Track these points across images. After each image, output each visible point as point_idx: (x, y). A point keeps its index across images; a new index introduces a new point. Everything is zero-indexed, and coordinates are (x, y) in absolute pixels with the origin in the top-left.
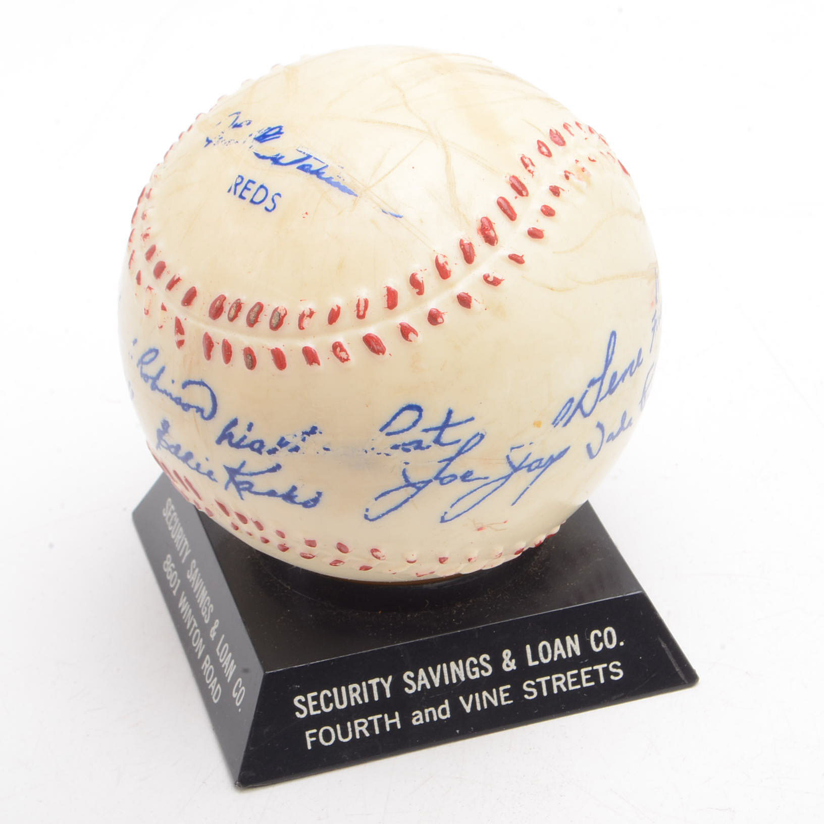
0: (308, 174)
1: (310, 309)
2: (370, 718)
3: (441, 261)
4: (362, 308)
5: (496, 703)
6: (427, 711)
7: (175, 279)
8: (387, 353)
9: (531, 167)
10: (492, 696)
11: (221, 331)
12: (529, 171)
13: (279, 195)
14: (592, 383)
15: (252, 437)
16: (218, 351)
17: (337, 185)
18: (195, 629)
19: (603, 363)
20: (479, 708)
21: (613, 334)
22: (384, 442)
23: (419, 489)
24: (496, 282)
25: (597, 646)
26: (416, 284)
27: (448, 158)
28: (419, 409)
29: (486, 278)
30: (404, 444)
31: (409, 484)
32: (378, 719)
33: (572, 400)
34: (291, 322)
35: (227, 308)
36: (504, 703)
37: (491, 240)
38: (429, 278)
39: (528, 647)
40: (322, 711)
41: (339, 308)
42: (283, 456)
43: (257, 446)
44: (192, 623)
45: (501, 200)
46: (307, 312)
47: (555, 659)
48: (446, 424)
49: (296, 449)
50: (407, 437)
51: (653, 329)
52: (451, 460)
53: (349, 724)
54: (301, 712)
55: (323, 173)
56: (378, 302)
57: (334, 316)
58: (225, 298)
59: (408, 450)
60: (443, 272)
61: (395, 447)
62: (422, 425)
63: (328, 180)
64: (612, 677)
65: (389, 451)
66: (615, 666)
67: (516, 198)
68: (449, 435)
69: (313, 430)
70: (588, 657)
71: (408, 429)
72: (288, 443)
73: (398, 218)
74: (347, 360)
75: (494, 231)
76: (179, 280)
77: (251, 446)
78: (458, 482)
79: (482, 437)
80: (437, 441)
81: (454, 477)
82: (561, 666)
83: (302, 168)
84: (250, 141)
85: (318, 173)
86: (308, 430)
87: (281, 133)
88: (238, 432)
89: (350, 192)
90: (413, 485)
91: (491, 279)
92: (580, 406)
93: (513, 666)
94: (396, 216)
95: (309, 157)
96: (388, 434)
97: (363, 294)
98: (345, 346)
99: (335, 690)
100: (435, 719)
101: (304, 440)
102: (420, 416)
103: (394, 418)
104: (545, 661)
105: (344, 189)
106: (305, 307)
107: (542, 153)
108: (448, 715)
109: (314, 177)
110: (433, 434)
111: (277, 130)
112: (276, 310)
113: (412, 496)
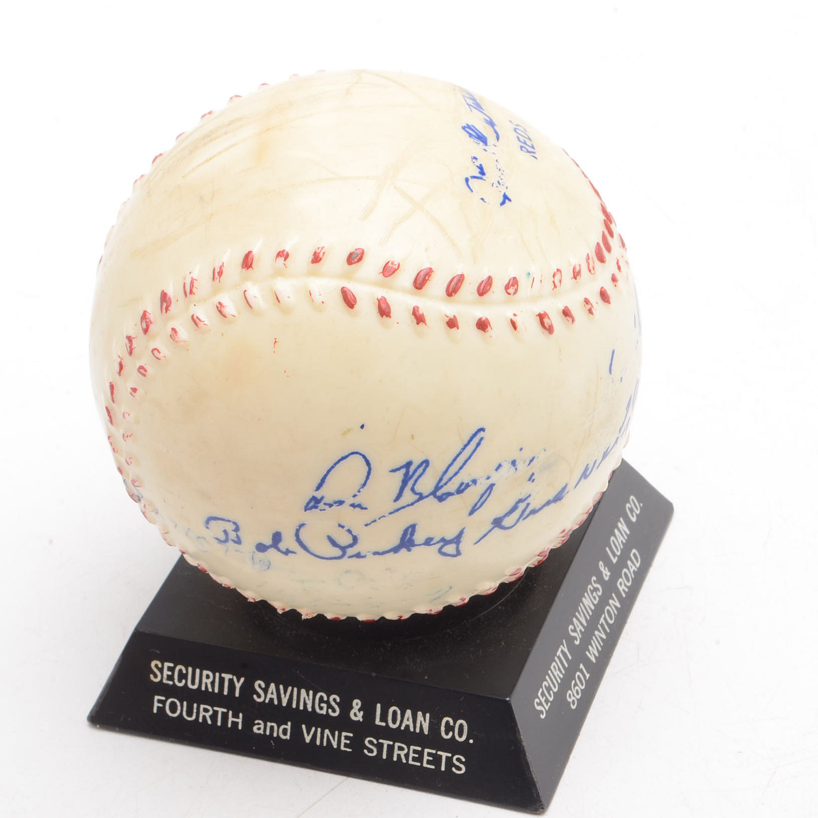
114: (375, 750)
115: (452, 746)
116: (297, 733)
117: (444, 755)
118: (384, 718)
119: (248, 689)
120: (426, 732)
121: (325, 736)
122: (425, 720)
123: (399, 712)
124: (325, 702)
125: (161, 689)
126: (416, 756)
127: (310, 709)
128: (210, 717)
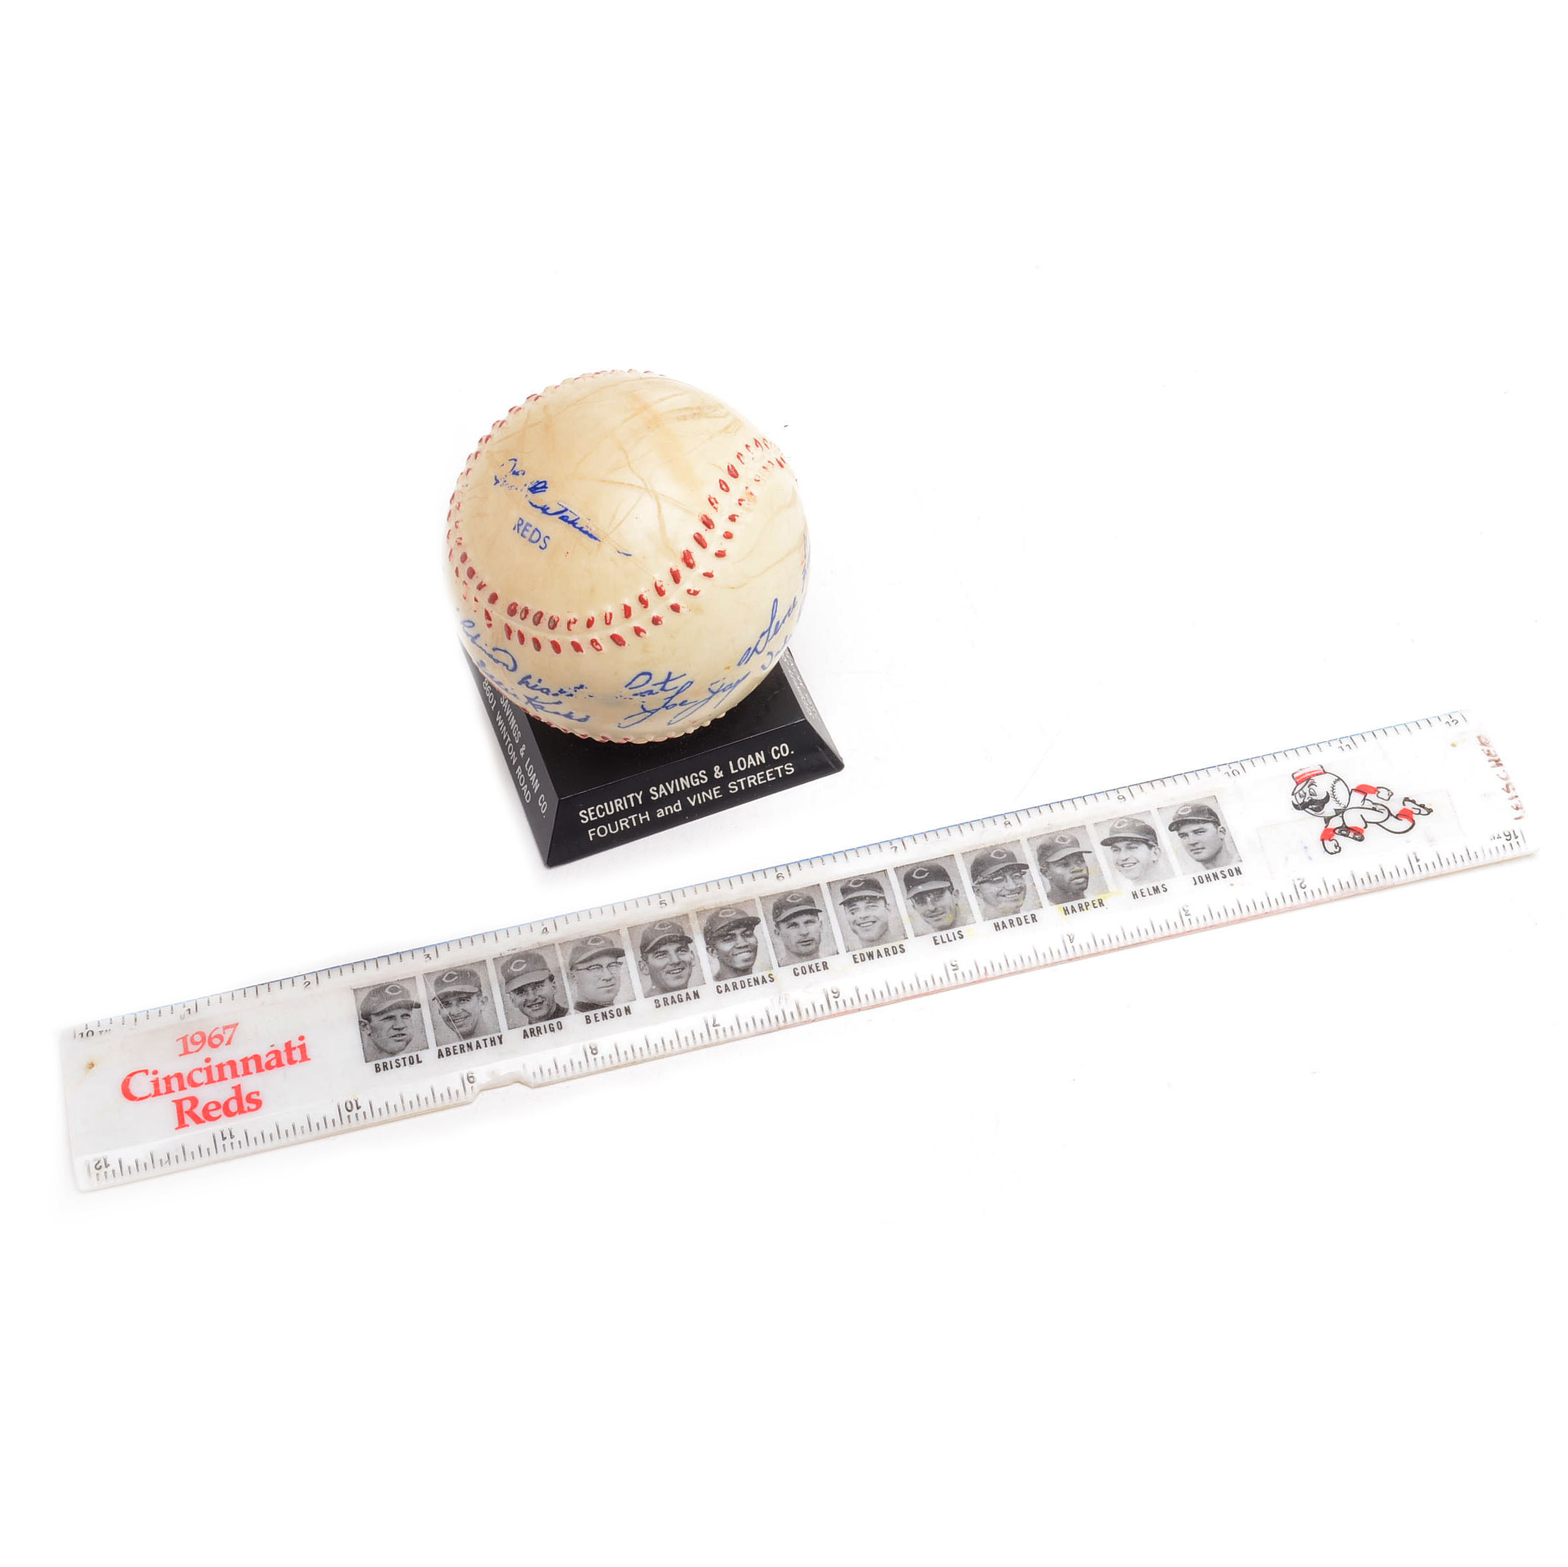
0: (566, 523)
1: (575, 619)
2: (629, 817)
3: (659, 585)
4: (608, 618)
5: (711, 798)
6: (666, 808)
7: (483, 584)
8: (626, 645)
9: (715, 505)
10: (709, 794)
11: (516, 623)
12: (714, 508)
13: (548, 537)
14: (763, 634)
15: (541, 686)
16: (515, 636)
17: (586, 533)
18: (509, 743)
19: (770, 620)
20: (700, 802)
21: (776, 600)
22: (628, 692)
23: (652, 713)
24: (696, 593)
25: (776, 756)
26: (643, 601)
27: (659, 507)
28: (650, 674)
29: (689, 591)
30: (642, 693)
31: (645, 711)
32: (635, 818)
33: (750, 649)
34: (562, 625)
35: (519, 611)
36: (716, 797)
37: (691, 565)
38: (652, 595)
39: (731, 763)
40: (598, 817)
41: (593, 619)
42: (562, 697)
43: (545, 691)
44: (507, 737)
45: (696, 535)
46: (572, 620)
47: (749, 767)
48: (668, 680)
49: (571, 695)
50: (643, 689)
51: (804, 578)
52: (672, 698)
53: (616, 822)
54: (585, 819)
55: (577, 523)
56: (618, 614)
57: (590, 623)
58: (517, 605)
59: (644, 696)
60: (660, 592)
61: (636, 695)
62: (651, 682)
63: (581, 529)
64: (787, 773)
65: (632, 697)
66: (788, 766)
67: (706, 530)
68: (669, 685)
69: (582, 687)
70: (770, 763)
71: (643, 685)
72: (565, 692)
73: (629, 557)
74: (601, 650)
75: (693, 560)
76: (485, 585)
77: (542, 690)
78: (678, 706)
79: (692, 683)
80: (663, 689)
81: (675, 705)
82: (753, 770)
83: (562, 518)
84: (526, 491)
85: (573, 523)
86: (578, 686)
87: (546, 488)
88: (532, 682)
89: (595, 539)
90: (649, 712)
91: (692, 592)
92: (755, 649)
93: (721, 775)
94: (627, 555)
95: (566, 510)
96: (630, 689)
97: (609, 609)
98: (599, 641)
99: (606, 804)
100: (672, 812)
101: (576, 691)
102: (651, 678)
103: (634, 680)
104: (742, 769)
105: (591, 536)
106: (571, 617)
107: (723, 489)
108: (680, 809)
109: (571, 525)
110: (660, 686)
111: (543, 484)
112: (552, 617)
113: (648, 717)
114: (736, 787)
115: (783, 761)
116: (685, 804)
117: (778, 768)
118: (736, 767)
119: (647, 796)
120: (764, 761)
121: (704, 796)
122: (761, 756)
123: (744, 759)
124: (696, 778)
125: (592, 824)
126: (762, 777)
127: (689, 786)
128: (628, 824)
